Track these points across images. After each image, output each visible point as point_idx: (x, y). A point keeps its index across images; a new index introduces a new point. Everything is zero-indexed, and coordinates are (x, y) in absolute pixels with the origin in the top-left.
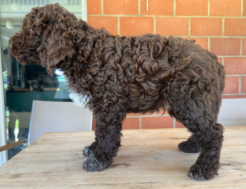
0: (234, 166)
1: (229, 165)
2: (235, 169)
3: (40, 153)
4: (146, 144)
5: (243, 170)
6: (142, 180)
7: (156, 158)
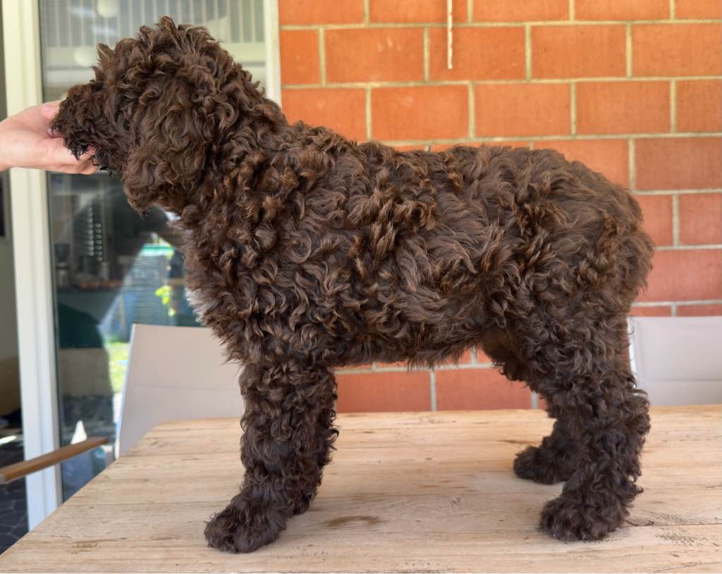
0: (664, 527)
1: (651, 523)
2: (662, 536)
3: (146, 480)
4: (434, 459)
5: (685, 539)
6: (406, 564)
7: (454, 502)
